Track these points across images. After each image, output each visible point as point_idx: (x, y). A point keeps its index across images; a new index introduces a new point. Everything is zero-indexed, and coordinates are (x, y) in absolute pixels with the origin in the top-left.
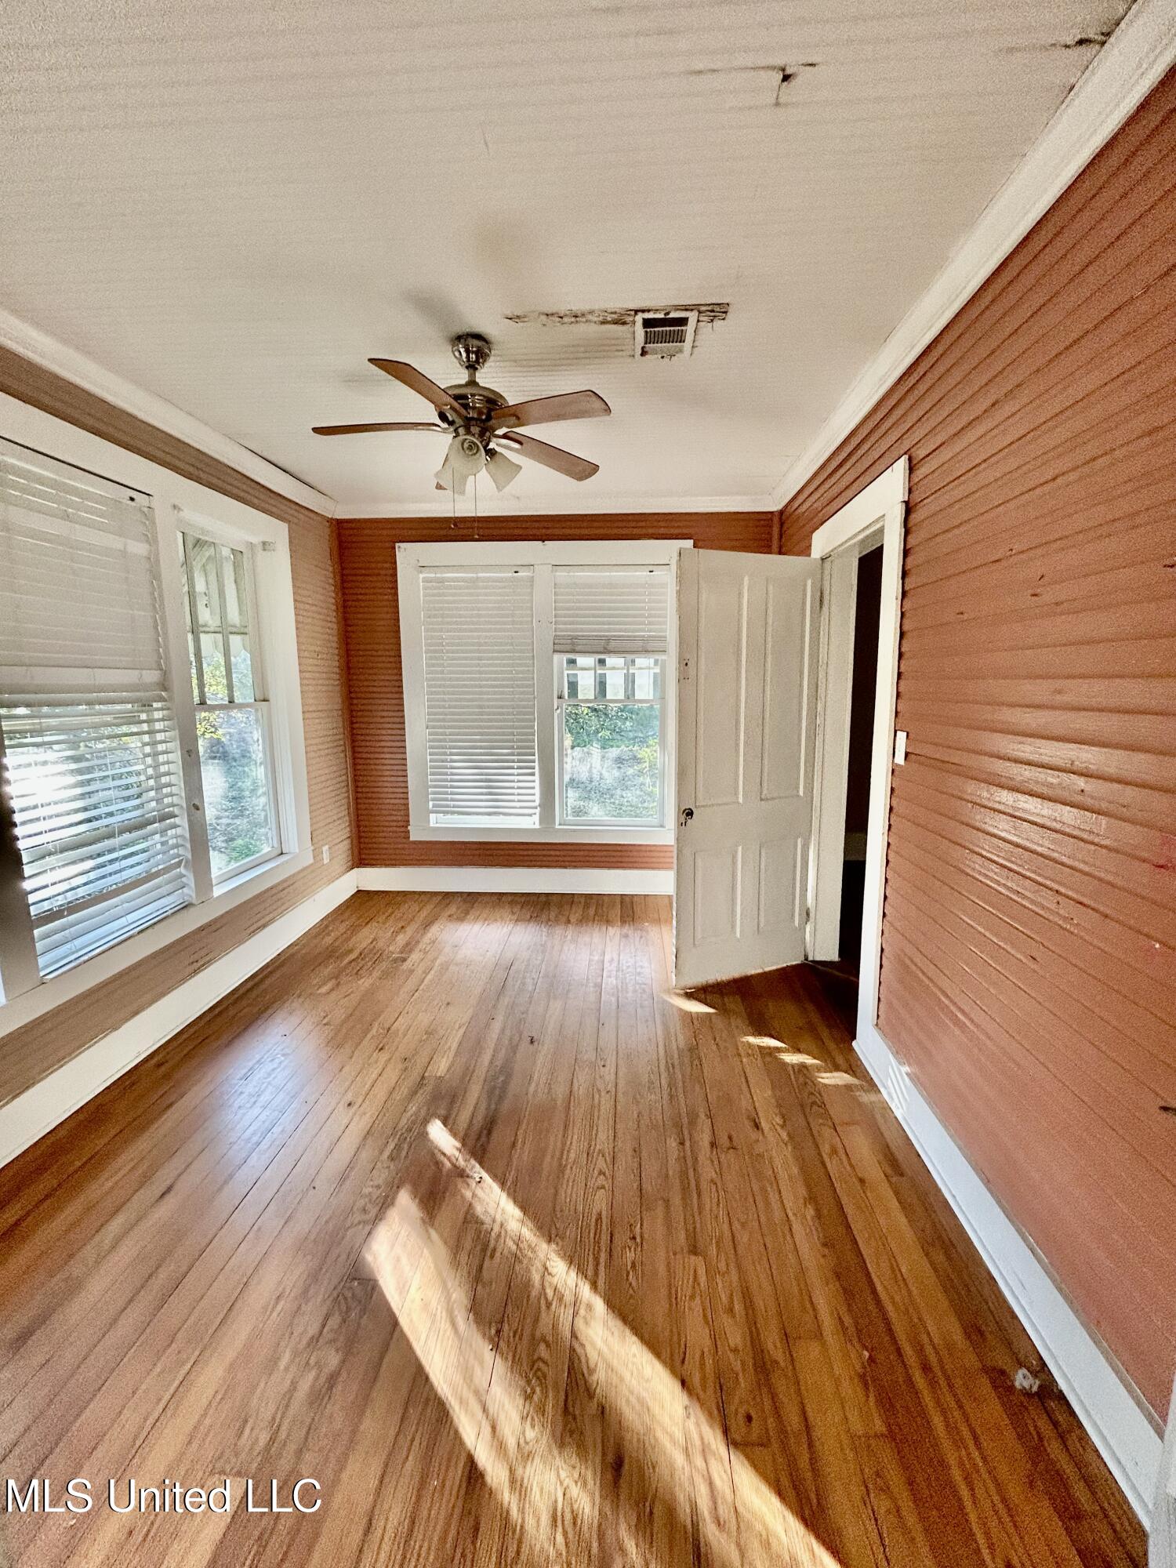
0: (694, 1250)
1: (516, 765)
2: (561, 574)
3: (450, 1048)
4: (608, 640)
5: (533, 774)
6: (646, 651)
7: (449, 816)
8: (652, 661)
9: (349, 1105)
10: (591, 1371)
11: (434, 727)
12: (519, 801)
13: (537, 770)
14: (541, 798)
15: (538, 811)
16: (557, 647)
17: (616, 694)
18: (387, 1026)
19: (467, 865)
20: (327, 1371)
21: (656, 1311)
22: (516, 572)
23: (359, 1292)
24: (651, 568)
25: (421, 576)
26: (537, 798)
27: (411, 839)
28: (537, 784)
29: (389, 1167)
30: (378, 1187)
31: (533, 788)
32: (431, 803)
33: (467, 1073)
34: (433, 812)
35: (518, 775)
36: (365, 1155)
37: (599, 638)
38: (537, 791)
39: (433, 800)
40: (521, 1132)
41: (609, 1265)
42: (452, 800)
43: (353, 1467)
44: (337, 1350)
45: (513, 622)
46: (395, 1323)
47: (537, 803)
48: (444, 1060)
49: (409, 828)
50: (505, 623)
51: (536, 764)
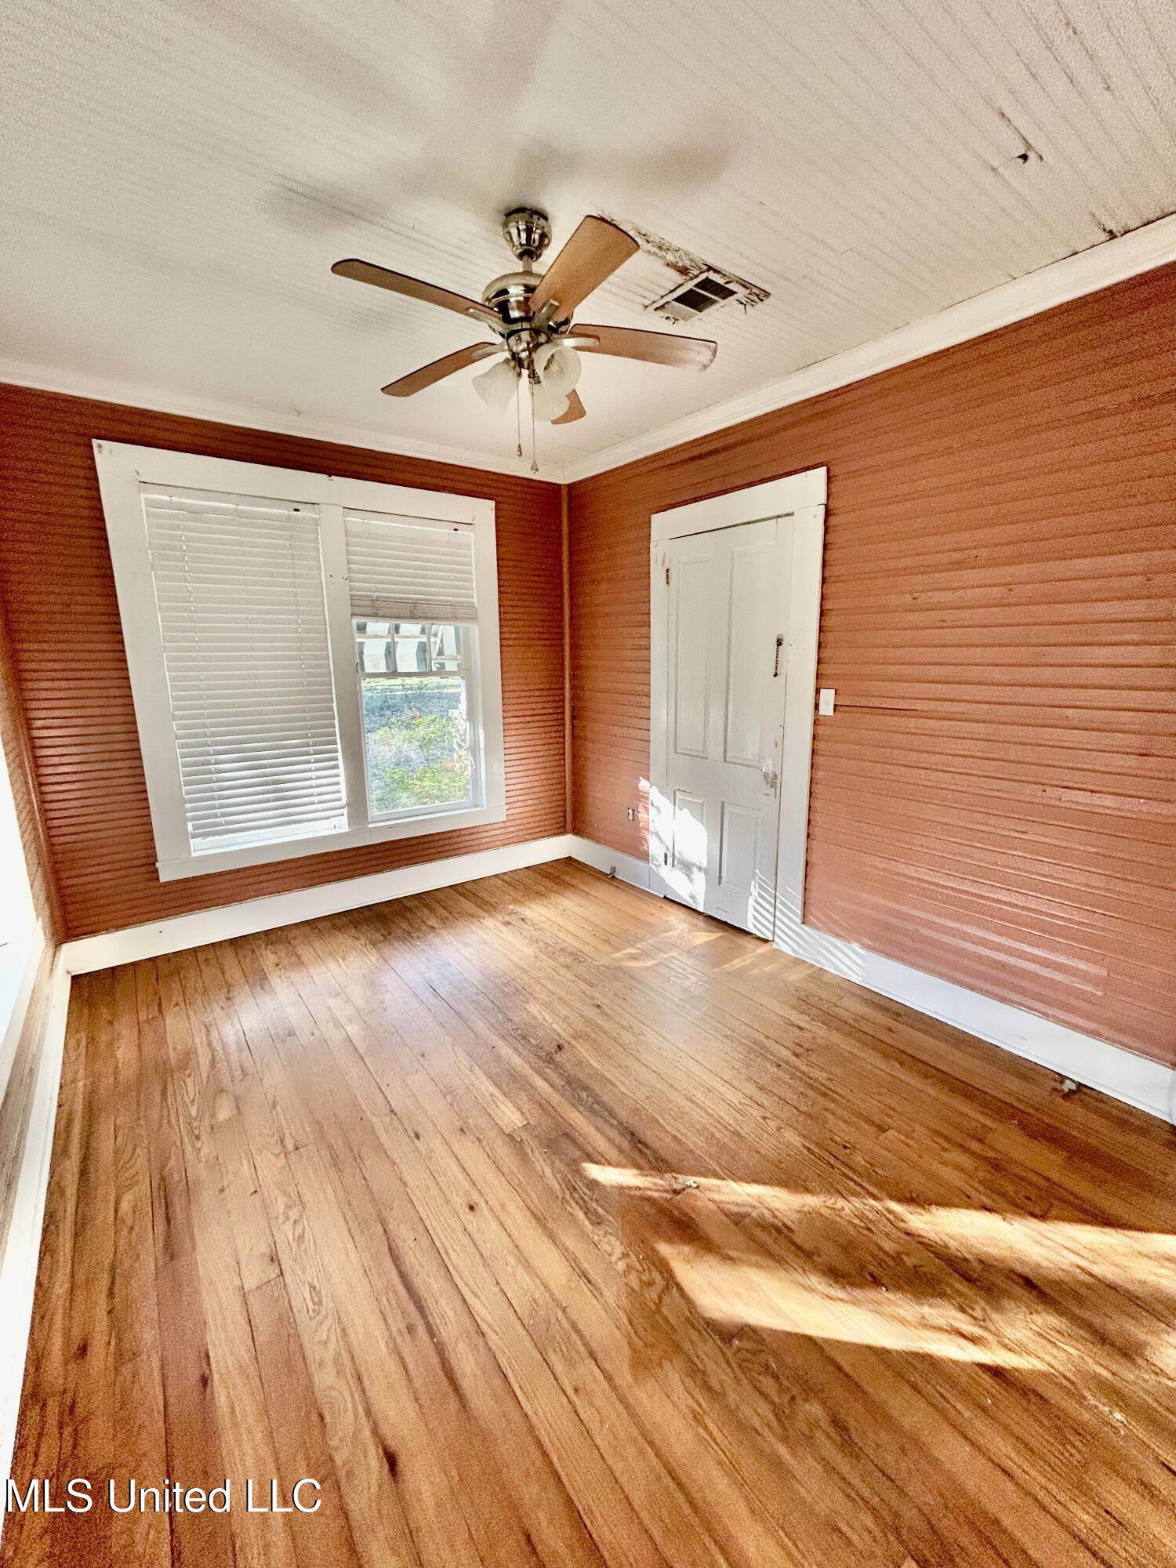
0: (882, 1129)
1: (312, 758)
2: (354, 519)
3: (492, 1095)
4: (415, 603)
5: (336, 767)
6: (453, 618)
7: (211, 838)
8: (419, 627)
9: (472, 1208)
10: (946, 1246)
11: (183, 718)
12: (320, 802)
13: (341, 762)
14: (349, 796)
15: (345, 811)
16: (357, 610)
17: (375, 666)
18: (384, 1110)
19: (250, 898)
20: (825, 1424)
21: (917, 1182)
22: (296, 510)
23: (748, 1345)
24: (456, 526)
25: (143, 496)
26: (344, 796)
27: (162, 880)
28: (342, 779)
29: (606, 1233)
30: (625, 1255)
31: (338, 784)
32: (190, 825)
33: (543, 1106)
34: (194, 836)
35: (317, 770)
36: (570, 1241)
37: (404, 601)
38: (343, 787)
39: (193, 819)
40: (668, 1128)
41: (860, 1176)
42: (223, 815)
43: (941, 1453)
44: (806, 1400)
45: (294, 575)
46: (809, 1339)
47: (344, 801)
48: (502, 1107)
49: (157, 865)
50: (282, 575)
51: (339, 755)
